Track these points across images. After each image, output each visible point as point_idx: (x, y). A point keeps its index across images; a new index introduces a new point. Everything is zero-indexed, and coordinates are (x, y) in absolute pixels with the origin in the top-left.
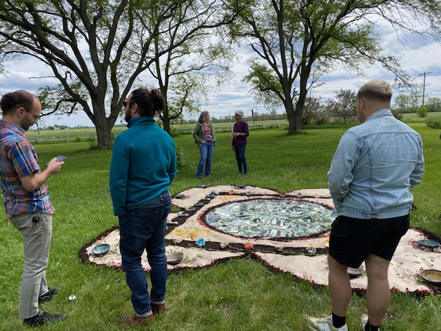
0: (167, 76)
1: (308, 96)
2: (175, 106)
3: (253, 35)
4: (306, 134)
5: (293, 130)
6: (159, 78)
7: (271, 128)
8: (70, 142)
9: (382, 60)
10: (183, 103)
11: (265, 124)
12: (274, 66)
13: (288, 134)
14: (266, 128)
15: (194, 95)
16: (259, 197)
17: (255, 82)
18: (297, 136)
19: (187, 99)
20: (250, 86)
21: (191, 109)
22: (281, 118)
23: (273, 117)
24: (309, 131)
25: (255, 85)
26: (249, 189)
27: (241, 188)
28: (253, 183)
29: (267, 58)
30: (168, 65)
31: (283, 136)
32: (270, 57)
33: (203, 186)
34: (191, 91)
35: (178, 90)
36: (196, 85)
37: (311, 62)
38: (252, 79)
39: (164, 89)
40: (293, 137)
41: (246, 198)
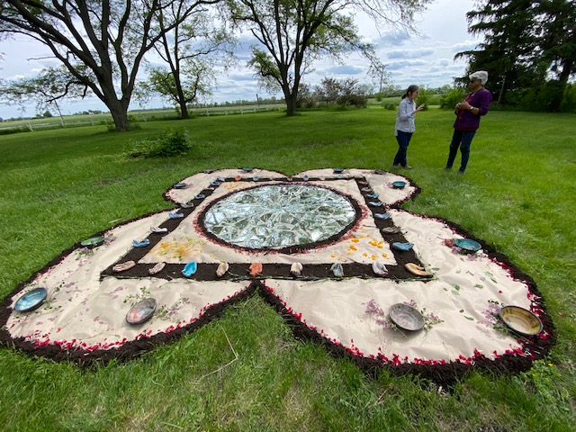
0: (177, 61)
1: (301, 82)
2: (188, 90)
3: (252, 19)
4: (300, 115)
5: (290, 112)
6: (170, 61)
7: (273, 110)
8: (96, 124)
9: (362, 48)
10: (196, 86)
11: (268, 107)
12: (273, 51)
13: (286, 116)
14: (269, 111)
15: (205, 79)
16: (266, 183)
17: (257, 67)
18: (293, 117)
19: (199, 83)
20: (252, 71)
21: (204, 92)
22: (279, 102)
23: (273, 101)
24: (302, 113)
25: (258, 70)
26: (256, 173)
27: (248, 171)
28: (260, 165)
29: (266, 43)
30: (176, 48)
31: (283, 117)
32: (269, 42)
33: (208, 171)
34: (202, 75)
35: (190, 75)
36: (205, 69)
37: (303, 49)
38: (255, 64)
39: (176, 73)
40: (290, 118)
41: (254, 184)
